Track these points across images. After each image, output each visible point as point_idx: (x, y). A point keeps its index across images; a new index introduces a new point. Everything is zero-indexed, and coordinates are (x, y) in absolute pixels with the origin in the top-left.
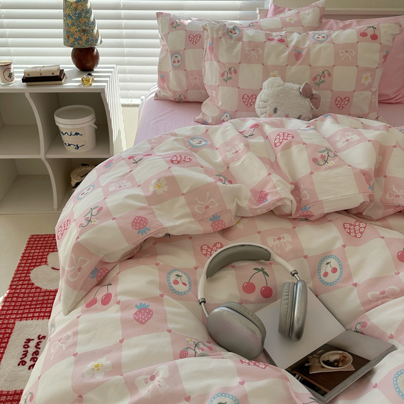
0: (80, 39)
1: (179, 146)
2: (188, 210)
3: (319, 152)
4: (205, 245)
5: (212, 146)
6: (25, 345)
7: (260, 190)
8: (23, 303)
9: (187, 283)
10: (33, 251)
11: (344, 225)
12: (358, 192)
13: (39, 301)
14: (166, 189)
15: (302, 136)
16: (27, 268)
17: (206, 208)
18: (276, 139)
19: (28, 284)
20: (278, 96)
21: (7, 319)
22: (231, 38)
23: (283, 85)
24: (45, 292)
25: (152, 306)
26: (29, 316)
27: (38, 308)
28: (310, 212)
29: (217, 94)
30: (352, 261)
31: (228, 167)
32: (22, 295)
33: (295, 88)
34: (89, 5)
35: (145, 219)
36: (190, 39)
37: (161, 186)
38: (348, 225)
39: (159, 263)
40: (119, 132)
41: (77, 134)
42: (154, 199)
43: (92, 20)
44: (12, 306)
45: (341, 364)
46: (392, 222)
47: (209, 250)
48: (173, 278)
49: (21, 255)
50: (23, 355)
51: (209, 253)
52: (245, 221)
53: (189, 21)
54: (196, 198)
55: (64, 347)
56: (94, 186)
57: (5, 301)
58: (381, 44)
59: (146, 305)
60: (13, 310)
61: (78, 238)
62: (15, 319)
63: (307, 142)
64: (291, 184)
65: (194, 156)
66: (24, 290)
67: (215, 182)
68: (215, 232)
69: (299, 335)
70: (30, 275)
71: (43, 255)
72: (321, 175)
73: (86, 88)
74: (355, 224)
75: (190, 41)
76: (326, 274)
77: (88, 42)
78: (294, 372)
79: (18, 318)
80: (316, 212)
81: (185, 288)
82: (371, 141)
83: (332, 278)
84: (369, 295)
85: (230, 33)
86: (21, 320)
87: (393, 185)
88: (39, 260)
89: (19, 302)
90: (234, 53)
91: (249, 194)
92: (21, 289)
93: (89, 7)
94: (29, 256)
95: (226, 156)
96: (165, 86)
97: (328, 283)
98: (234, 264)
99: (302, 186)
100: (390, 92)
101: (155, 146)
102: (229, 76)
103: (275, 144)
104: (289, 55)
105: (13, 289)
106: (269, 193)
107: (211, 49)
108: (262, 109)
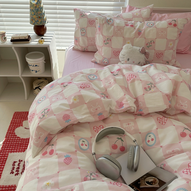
0: (38, 21)
1: (84, 79)
2: (88, 111)
3: (147, 84)
4: (95, 126)
5: (99, 79)
6: (13, 164)
7: (120, 102)
8: (12, 145)
9: (87, 145)
10: (16, 120)
11: (157, 119)
12: (164, 104)
13: (19, 143)
14: (78, 101)
15: (140, 76)
16: (13, 128)
17: (96, 110)
18: (128, 77)
19: (14, 136)
20: (130, 53)
21: (5, 152)
22: (109, 24)
23: (132, 48)
24: (22, 139)
25: (72, 156)
26: (15, 151)
27: (19, 147)
28: (143, 112)
29: (102, 50)
30: (160, 136)
31: (106, 90)
32: (11, 141)
33: (138, 49)
34: (42, 5)
35: (69, 115)
36: (90, 22)
37: (76, 99)
38: (159, 118)
39: (75, 135)
40: (56, 64)
41: (36, 66)
42: (73, 106)
43: (43, 12)
44: (6, 146)
45: (153, 184)
46: (179, 117)
47: (97, 129)
48: (81, 142)
49: (11, 122)
50: (12, 169)
51: (97, 130)
52: (114, 115)
53: (89, 13)
54: (92, 105)
55: (33, 174)
56: (45, 97)
57: (3, 144)
58: (178, 28)
59: (69, 155)
60: (7, 148)
61: (39, 124)
62: (8, 152)
63: (142, 79)
64: (135, 98)
65: (91, 84)
66: (12, 138)
67: (100, 98)
68: (100, 120)
69: (136, 170)
70: (15, 131)
71: (20, 122)
72: (148, 95)
73: (41, 45)
74: (162, 118)
75: (90, 23)
76: (149, 141)
77: (42, 22)
78: (133, 186)
79: (10, 152)
80: (145, 112)
81: (86, 147)
82: (171, 79)
83: (151, 143)
84: (167, 152)
85: (108, 22)
86: (11, 153)
87: (180, 100)
88: (19, 124)
89: (10, 144)
90: (110, 31)
91: (116, 104)
92: (11, 138)
93: (42, 6)
94: (14, 122)
95: (105, 85)
96: (78, 44)
97: (149, 145)
98: (108, 135)
99: (139, 100)
100: (182, 49)
101: (73, 78)
102: (107, 42)
103: (128, 80)
104: (135, 33)
105: (7, 138)
106: (125, 103)
107: (99, 29)
108: (122, 59)
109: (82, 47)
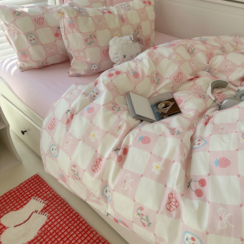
22: (83, 15)
29: (85, 54)
53: (27, 9)
58: (153, 6)
85: (80, 12)
90: (90, 25)
96: (28, 59)
104: (119, 20)
107: (72, 25)
108: (116, 59)
109: (38, 62)
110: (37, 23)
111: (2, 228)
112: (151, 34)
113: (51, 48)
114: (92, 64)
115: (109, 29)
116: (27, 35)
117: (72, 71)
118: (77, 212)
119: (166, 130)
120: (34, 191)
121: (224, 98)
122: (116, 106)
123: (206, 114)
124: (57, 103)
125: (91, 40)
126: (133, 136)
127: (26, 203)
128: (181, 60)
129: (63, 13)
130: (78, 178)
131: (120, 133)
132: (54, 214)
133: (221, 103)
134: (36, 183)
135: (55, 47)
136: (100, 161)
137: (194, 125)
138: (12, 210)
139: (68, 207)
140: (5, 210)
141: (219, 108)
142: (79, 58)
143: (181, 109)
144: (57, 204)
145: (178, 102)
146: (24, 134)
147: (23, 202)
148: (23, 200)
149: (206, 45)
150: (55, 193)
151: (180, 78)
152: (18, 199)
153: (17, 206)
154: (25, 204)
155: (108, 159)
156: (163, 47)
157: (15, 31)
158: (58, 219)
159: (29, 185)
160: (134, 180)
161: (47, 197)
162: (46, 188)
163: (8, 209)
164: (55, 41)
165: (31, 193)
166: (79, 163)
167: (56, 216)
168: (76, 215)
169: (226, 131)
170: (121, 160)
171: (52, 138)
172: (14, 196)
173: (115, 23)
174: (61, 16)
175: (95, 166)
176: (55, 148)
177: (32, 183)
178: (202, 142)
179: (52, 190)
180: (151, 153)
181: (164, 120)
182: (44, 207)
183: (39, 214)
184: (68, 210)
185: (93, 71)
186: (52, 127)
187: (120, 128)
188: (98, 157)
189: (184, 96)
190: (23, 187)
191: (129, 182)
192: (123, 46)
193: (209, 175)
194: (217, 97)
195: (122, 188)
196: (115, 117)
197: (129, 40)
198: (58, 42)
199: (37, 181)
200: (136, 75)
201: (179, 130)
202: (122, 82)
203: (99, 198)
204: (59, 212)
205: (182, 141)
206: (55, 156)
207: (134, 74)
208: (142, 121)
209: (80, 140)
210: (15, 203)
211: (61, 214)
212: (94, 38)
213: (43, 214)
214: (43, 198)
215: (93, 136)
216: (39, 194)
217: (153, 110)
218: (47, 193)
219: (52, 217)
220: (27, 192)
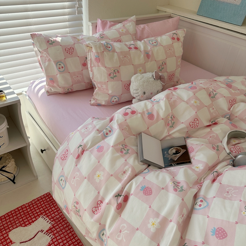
22: (109, 51)
29: (107, 87)
53: (60, 38)
58: (181, 42)
85: (107, 48)
88: (5, 243)
90: (115, 60)
96: (55, 85)
104: (144, 57)
107: (98, 59)
108: (136, 94)
109: (64, 88)
110: (67, 52)
111: (9, 243)
112: (176, 70)
113: (77, 77)
114: (113, 96)
115: (133, 65)
116: (57, 63)
117: (94, 100)
118: (80, 238)
119: (170, 183)
120: (44, 209)
121: (240, 151)
122: (125, 148)
123: (215, 170)
124: (73, 134)
125: (115, 75)
126: (136, 184)
127: (35, 221)
128: (199, 105)
129: (91, 47)
130: (79, 215)
131: (124, 177)
132: (58, 236)
133: (235, 157)
134: (47, 201)
135: (81, 76)
136: (101, 203)
137: (201, 180)
138: (21, 225)
139: (72, 231)
140: (15, 225)
141: (233, 162)
142: (102, 89)
143: (192, 158)
144: (62, 227)
145: (190, 150)
146: (42, 152)
147: (31, 219)
148: (32, 217)
149: (231, 89)
150: (63, 215)
151: (195, 124)
152: (27, 215)
153: (26, 222)
154: (33, 222)
155: (108, 204)
156: (184, 88)
157: (46, 58)
158: (61, 242)
159: (40, 203)
160: (128, 232)
161: (54, 218)
162: (55, 208)
163: (17, 224)
164: (82, 70)
165: (40, 211)
166: (82, 201)
167: (59, 239)
168: (78, 241)
169: (231, 196)
170: (120, 207)
171: (63, 169)
172: (25, 212)
173: (139, 59)
174: (89, 50)
175: (95, 207)
176: (63, 179)
177: (43, 201)
178: (204, 204)
179: (60, 211)
180: (150, 207)
181: (172, 169)
182: (50, 227)
183: (44, 234)
184: (71, 235)
185: (113, 103)
186: (65, 158)
187: (124, 172)
188: (100, 199)
189: (197, 144)
190: (34, 203)
191: (124, 233)
192: (144, 84)
193: (203, 243)
194: (232, 149)
195: (116, 237)
196: (122, 160)
197: (151, 77)
198: (84, 72)
199: (48, 199)
200: (151, 116)
201: (183, 186)
202: (136, 122)
203: (96, 239)
204: (62, 235)
205: (183, 200)
206: (63, 187)
207: (149, 115)
208: (149, 165)
209: (85, 178)
210: (25, 219)
211: (64, 238)
212: (117, 73)
213: (47, 235)
214: (51, 218)
215: (99, 176)
216: (48, 213)
217: (164, 155)
218: (55, 213)
219: (55, 239)
220: (37, 210)
